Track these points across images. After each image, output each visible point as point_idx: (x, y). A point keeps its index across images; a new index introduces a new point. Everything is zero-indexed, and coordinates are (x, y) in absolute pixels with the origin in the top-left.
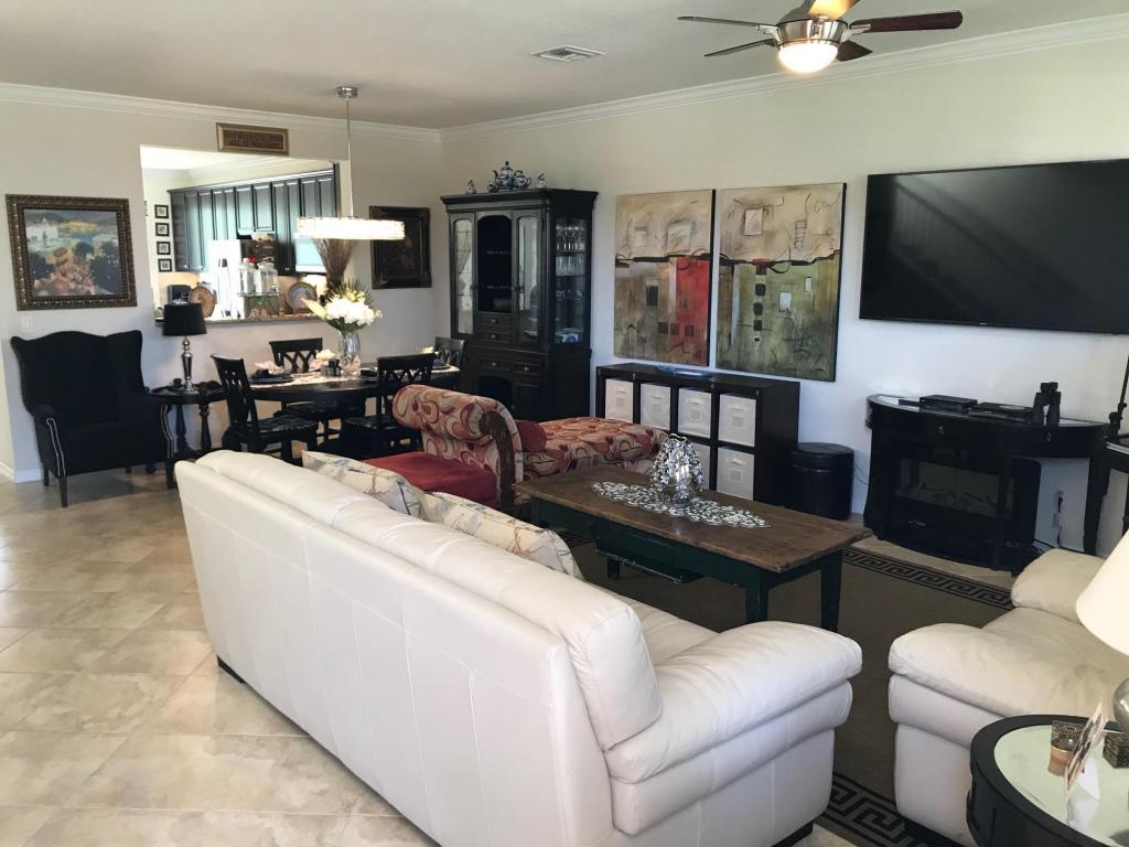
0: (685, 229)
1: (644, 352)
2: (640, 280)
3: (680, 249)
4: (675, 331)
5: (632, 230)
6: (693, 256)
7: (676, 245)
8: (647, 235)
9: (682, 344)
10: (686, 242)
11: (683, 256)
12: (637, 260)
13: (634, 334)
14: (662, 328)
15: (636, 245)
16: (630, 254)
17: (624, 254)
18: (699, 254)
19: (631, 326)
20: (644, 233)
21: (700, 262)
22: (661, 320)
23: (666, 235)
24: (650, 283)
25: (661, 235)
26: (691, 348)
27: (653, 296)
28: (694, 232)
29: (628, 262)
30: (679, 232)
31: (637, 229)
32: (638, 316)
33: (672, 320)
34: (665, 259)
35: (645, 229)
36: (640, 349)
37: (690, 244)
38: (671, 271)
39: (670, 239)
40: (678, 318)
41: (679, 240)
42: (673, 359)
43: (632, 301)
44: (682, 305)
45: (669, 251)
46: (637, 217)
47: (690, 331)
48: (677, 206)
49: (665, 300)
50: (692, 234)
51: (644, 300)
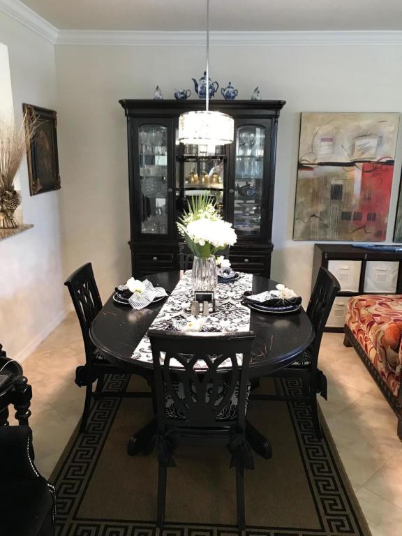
0: (372, 142)
1: (326, 233)
2: (325, 180)
3: (366, 156)
4: (358, 217)
5: (317, 141)
6: (378, 162)
7: (363, 153)
8: (333, 146)
9: (364, 227)
10: (373, 151)
11: (369, 162)
12: (321, 164)
13: (316, 221)
14: (346, 216)
15: (322, 153)
16: (315, 160)
17: (307, 159)
18: (384, 160)
19: (314, 215)
20: (331, 143)
21: (384, 167)
22: (345, 210)
23: (353, 145)
24: (334, 182)
25: (347, 145)
26: (372, 229)
27: (337, 192)
28: (380, 144)
29: (313, 166)
30: (368, 143)
31: (323, 140)
32: (321, 208)
33: (356, 210)
34: (352, 164)
35: (331, 140)
36: (322, 233)
37: (375, 155)
38: (357, 174)
39: (356, 149)
40: (362, 207)
41: (365, 150)
42: (354, 239)
43: (316, 197)
44: (366, 198)
45: (355, 157)
46: (323, 130)
47: (372, 218)
48: (365, 124)
49: (349, 195)
50: (378, 145)
51: (328, 195)
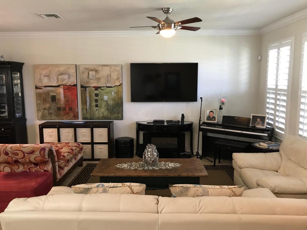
0: (66, 77)
1: (51, 117)
2: (48, 93)
3: (64, 83)
4: (64, 109)
5: (42, 77)
6: (70, 85)
7: (63, 82)
8: (49, 78)
9: (68, 113)
10: (67, 81)
11: (66, 85)
12: (45, 87)
13: (46, 111)
14: (59, 109)
15: (44, 81)
16: (42, 85)
17: (39, 85)
18: (72, 84)
19: (45, 109)
20: (48, 77)
21: (73, 87)
22: (58, 106)
23: (58, 78)
24: (52, 94)
25: (55, 78)
26: (72, 114)
27: (54, 98)
28: (69, 77)
29: (42, 87)
30: (64, 77)
31: (44, 76)
32: (48, 105)
33: (63, 106)
34: (58, 86)
35: (48, 76)
36: (50, 116)
37: (68, 82)
38: (61, 90)
39: (59, 80)
40: (65, 105)
41: (63, 80)
42: (64, 119)
43: (45, 101)
44: (67, 101)
45: (60, 83)
46: (44, 72)
47: (71, 109)
48: (62, 69)
49: (59, 99)
50: (68, 78)
51: (50, 100)
